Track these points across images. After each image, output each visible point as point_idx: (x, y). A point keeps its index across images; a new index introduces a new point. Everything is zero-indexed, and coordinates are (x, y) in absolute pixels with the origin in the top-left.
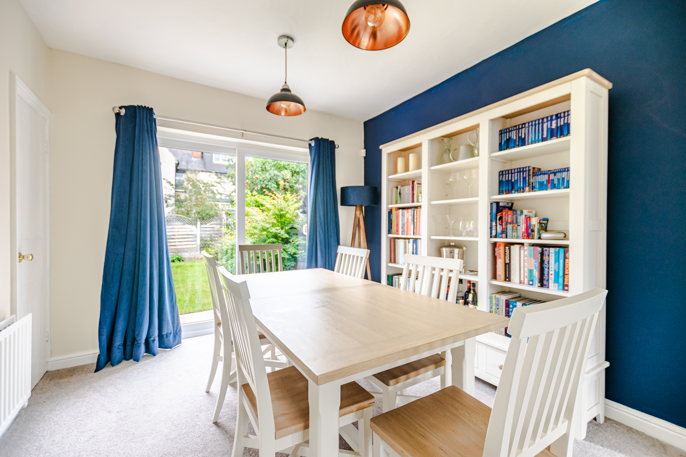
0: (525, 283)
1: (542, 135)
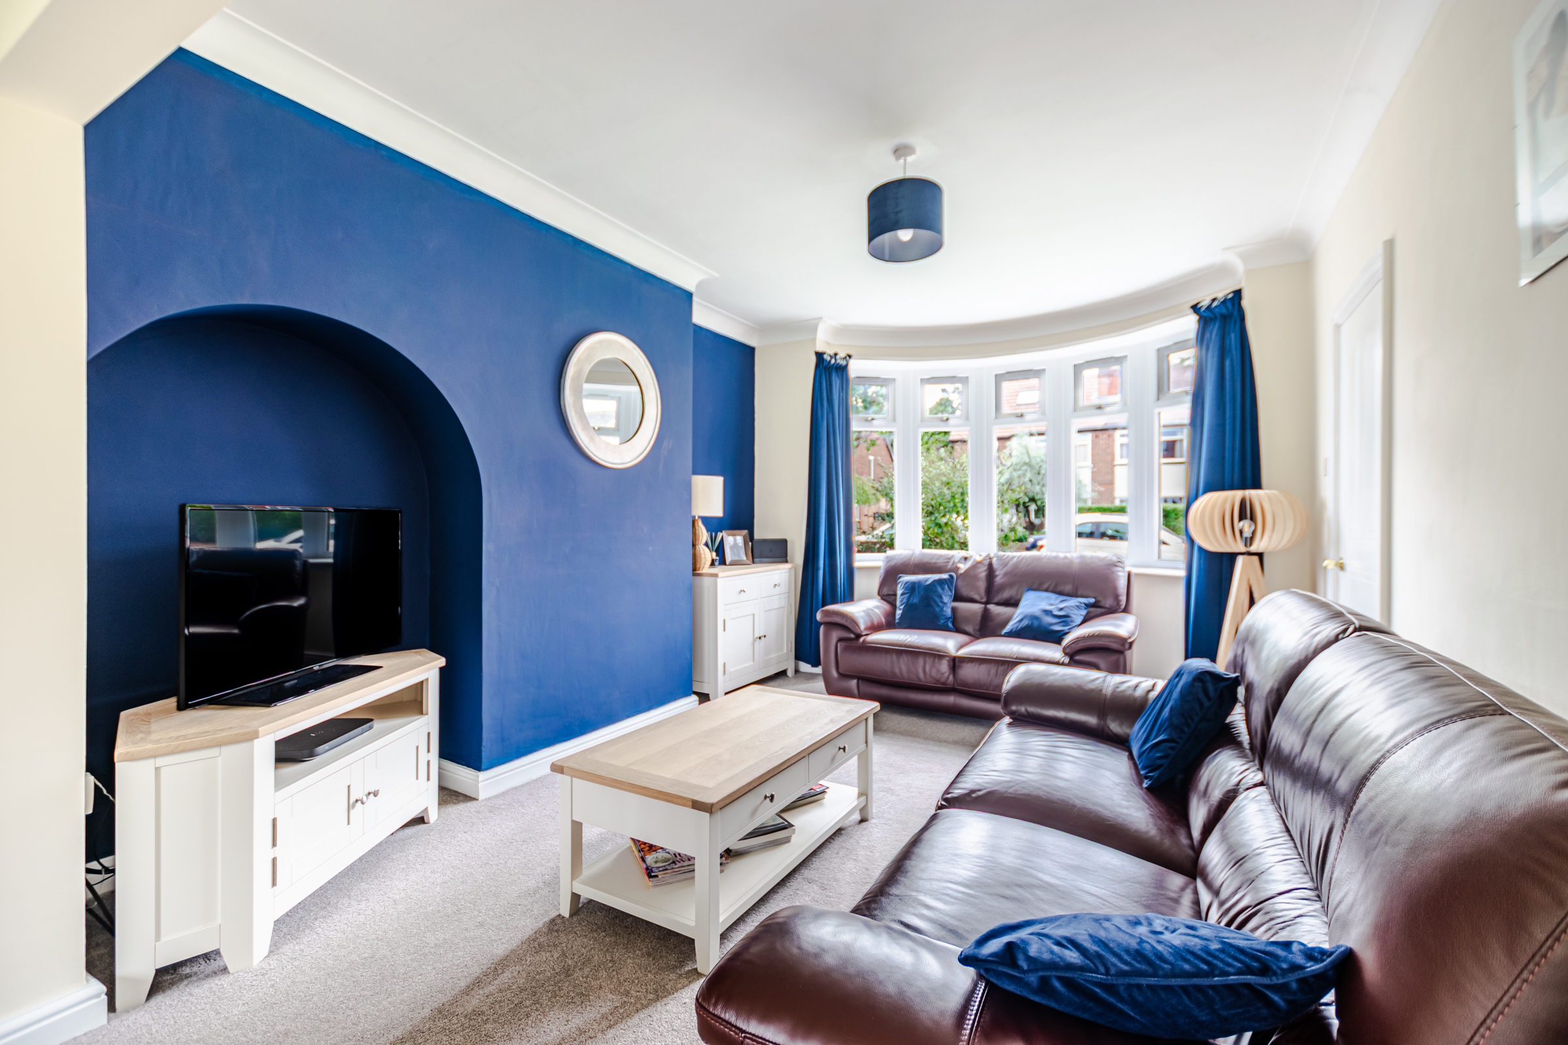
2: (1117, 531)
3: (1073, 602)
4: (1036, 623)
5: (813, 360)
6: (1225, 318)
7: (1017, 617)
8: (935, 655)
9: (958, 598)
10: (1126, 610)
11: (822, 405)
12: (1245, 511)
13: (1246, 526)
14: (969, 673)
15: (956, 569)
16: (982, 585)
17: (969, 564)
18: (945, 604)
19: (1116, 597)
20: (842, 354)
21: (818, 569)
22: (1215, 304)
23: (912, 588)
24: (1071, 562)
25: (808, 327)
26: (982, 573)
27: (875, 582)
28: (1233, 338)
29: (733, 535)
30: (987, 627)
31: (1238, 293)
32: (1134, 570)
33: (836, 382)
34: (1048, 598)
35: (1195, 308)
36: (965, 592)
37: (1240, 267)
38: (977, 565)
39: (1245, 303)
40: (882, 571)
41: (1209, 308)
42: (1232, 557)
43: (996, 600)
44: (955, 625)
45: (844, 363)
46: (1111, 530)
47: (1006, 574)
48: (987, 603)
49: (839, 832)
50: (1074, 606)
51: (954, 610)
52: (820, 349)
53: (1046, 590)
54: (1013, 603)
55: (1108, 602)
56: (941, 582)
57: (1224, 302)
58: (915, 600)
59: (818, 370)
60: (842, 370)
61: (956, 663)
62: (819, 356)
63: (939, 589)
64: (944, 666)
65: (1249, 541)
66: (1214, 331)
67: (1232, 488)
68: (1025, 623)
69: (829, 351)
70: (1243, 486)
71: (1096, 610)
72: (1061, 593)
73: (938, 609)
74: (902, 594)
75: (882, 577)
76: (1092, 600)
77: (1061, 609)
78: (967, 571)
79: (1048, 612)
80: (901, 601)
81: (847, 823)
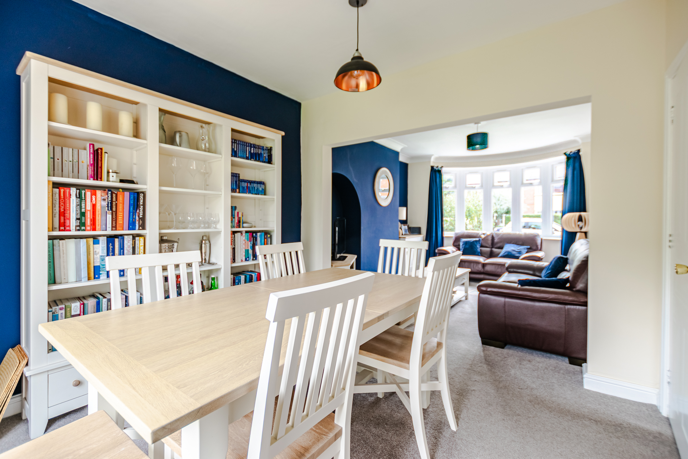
0: (243, 261)
1: (246, 154)
2: (536, 226)
3: (522, 247)
4: (510, 254)
5: (430, 169)
6: (575, 158)
7: (503, 252)
8: (477, 263)
9: (482, 246)
10: (541, 250)
11: (433, 183)
12: (580, 219)
13: (580, 224)
14: (488, 268)
15: (481, 237)
16: (490, 242)
17: (486, 236)
18: (477, 248)
19: (537, 246)
20: (440, 166)
21: (432, 237)
22: (571, 154)
23: (466, 243)
24: (521, 235)
25: (429, 157)
26: (490, 238)
27: (452, 242)
28: (577, 165)
29: (404, 225)
30: (492, 255)
31: (579, 151)
32: (544, 238)
33: (438, 175)
34: (514, 246)
35: (565, 154)
36: (484, 244)
37: (580, 141)
38: (488, 236)
39: (580, 153)
40: (454, 238)
41: (569, 154)
42: (576, 233)
43: (495, 246)
44: (481, 254)
45: (440, 169)
46: (534, 225)
47: (498, 239)
48: (492, 248)
49: (460, 301)
50: (523, 248)
51: (481, 250)
52: (432, 164)
53: (513, 244)
54: (501, 248)
55: (534, 248)
56: (476, 241)
57: (574, 153)
58: (467, 247)
59: (432, 172)
60: (439, 172)
61: (484, 265)
62: (432, 167)
63: (476, 243)
64: (480, 266)
65: (581, 228)
66: (571, 161)
67: (577, 211)
68: (506, 254)
69: (435, 165)
70: (580, 211)
71: (530, 250)
72: (518, 245)
73: (475, 250)
74: (462, 245)
75: (454, 240)
76: (529, 247)
77: (518, 250)
78: (485, 238)
79: (514, 250)
80: (462, 247)
81: (462, 299)
